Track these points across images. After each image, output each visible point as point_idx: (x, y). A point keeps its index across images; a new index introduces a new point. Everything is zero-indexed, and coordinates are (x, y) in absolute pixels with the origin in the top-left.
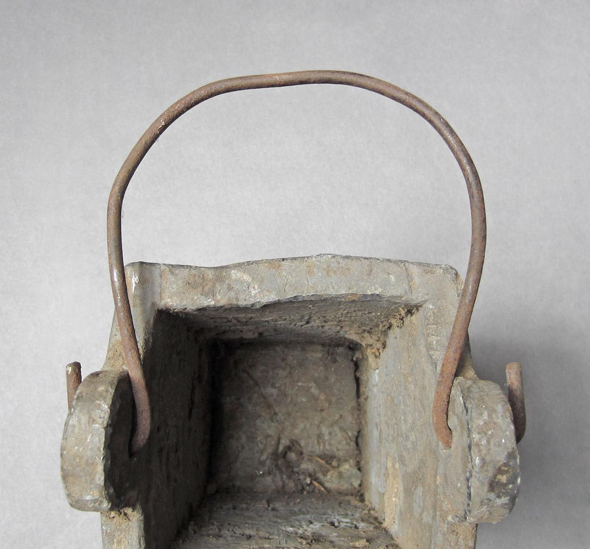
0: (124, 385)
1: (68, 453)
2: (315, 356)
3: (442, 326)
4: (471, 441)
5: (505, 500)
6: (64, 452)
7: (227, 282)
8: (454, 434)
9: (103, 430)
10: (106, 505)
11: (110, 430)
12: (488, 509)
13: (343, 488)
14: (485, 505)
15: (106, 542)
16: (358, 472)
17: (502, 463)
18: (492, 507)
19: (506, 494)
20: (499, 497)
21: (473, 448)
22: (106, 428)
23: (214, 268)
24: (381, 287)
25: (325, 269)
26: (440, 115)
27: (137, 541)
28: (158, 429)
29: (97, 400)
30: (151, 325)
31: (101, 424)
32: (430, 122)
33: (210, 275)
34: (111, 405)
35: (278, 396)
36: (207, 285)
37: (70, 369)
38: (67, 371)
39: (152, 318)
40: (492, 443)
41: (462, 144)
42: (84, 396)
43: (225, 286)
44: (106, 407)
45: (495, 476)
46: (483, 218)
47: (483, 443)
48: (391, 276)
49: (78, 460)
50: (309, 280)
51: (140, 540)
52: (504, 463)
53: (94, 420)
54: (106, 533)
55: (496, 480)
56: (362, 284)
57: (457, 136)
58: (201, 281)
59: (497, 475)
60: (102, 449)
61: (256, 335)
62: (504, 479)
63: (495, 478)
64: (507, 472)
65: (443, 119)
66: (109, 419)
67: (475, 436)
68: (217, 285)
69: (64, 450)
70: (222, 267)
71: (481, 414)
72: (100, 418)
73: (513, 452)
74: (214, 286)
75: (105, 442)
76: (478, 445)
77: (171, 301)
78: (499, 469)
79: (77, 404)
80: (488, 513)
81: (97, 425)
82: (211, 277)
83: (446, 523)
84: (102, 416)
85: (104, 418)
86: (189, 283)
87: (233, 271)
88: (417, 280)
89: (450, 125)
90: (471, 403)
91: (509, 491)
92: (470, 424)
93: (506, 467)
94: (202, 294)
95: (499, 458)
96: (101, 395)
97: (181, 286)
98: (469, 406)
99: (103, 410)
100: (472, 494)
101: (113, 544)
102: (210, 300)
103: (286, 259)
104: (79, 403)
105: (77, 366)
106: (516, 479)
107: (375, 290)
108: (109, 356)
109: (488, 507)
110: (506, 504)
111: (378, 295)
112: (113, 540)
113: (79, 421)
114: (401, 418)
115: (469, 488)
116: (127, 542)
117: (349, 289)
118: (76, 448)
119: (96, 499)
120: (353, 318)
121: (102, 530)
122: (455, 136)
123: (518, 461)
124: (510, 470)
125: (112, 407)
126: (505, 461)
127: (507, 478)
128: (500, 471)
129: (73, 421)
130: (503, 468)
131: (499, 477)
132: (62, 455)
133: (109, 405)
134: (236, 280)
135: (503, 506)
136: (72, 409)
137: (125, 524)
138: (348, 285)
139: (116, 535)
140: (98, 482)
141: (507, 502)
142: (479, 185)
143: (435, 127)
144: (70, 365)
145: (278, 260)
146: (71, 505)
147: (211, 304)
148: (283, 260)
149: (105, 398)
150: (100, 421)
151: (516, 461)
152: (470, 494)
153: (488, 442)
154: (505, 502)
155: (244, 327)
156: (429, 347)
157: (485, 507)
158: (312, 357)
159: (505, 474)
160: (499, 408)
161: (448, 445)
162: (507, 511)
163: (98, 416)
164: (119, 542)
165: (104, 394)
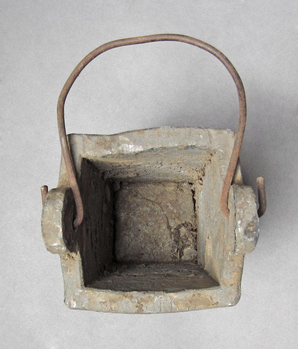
0: (69, 193)
1: (45, 224)
2: (170, 189)
3: (227, 160)
4: (236, 212)
5: (252, 239)
6: (43, 224)
7: (117, 142)
8: (230, 211)
9: (60, 212)
10: (64, 248)
11: (64, 213)
12: (245, 244)
13: (187, 259)
14: (243, 242)
15: (64, 271)
16: (195, 251)
17: (250, 221)
18: (246, 243)
19: (253, 236)
20: (249, 238)
21: (236, 215)
22: (62, 212)
23: (110, 135)
24: (195, 141)
25: (167, 133)
26: (223, 54)
27: (79, 270)
28: (86, 220)
29: (57, 199)
30: (80, 166)
31: (59, 210)
32: (218, 58)
33: (108, 139)
34: (64, 201)
35: (150, 211)
36: (107, 144)
37: (43, 189)
38: (42, 190)
39: (80, 162)
40: (245, 212)
41: (234, 69)
42: (50, 198)
43: (116, 144)
44: (61, 202)
45: (247, 228)
46: (245, 105)
47: (241, 212)
48: (201, 136)
49: (50, 227)
50: (159, 139)
51: (80, 269)
52: (251, 221)
53: (56, 208)
54: (64, 266)
55: (248, 230)
56: (186, 140)
57: (232, 65)
58: (104, 142)
59: (247, 227)
60: (61, 221)
61: (136, 175)
62: (251, 229)
63: (247, 229)
64: (253, 226)
65: (225, 56)
66: (63, 207)
67: (238, 210)
68: (112, 144)
69: (43, 222)
70: (114, 135)
71: (241, 199)
72: (59, 207)
73: (255, 216)
74: (111, 144)
75: (62, 218)
76: (239, 213)
77: (89, 153)
78: (249, 224)
79: (47, 201)
80: (244, 246)
81: (57, 210)
82: (109, 140)
83: (229, 256)
84: (60, 206)
85: (60, 207)
86: (98, 143)
87: (120, 136)
88: (214, 137)
89: (228, 59)
90: (236, 194)
91: (254, 235)
92: (236, 204)
93: (252, 223)
94: (105, 149)
95: (249, 219)
96: (58, 197)
97: (94, 145)
98: (236, 196)
99: (60, 203)
100: (236, 237)
101: (68, 272)
102: (109, 151)
103: (147, 129)
104: (48, 201)
105: (46, 187)
106: (257, 229)
107: (193, 143)
108: (60, 182)
109: (244, 243)
110: (253, 241)
111: (194, 146)
112: (67, 270)
113: (49, 209)
114: (211, 212)
115: (235, 234)
116: (74, 271)
117: (180, 143)
118: (48, 221)
119: (59, 245)
120: (184, 161)
121: (62, 265)
122: (231, 65)
123: (258, 221)
124: (254, 225)
125: (64, 202)
126: (252, 221)
127: (253, 228)
128: (249, 225)
129: (47, 209)
130: (251, 224)
131: (249, 228)
132: (42, 225)
133: (63, 201)
134: (122, 141)
135: (252, 242)
136: (45, 204)
137: (72, 262)
138: (179, 141)
139: (69, 267)
140: (60, 237)
141: (253, 240)
142: (243, 89)
143: (221, 60)
144: (43, 187)
145: (143, 130)
146: (47, 249)
147: (110, 153)
148: (146, 130)
149: (60, 198)
150: (59, 208)
151: (257, 220)
152: (235, 237)
153: (244, 212)
154: (252, 240)
155: (129, 170)
156: (221, 172)
157: (243, 243)
158: (169, 189)
159: (252, 227)
160: (250, 196)
161: (228, 216)
162: (254, 245)
163: (58, 206)
164: (70, 271)
165: (60, 196)
